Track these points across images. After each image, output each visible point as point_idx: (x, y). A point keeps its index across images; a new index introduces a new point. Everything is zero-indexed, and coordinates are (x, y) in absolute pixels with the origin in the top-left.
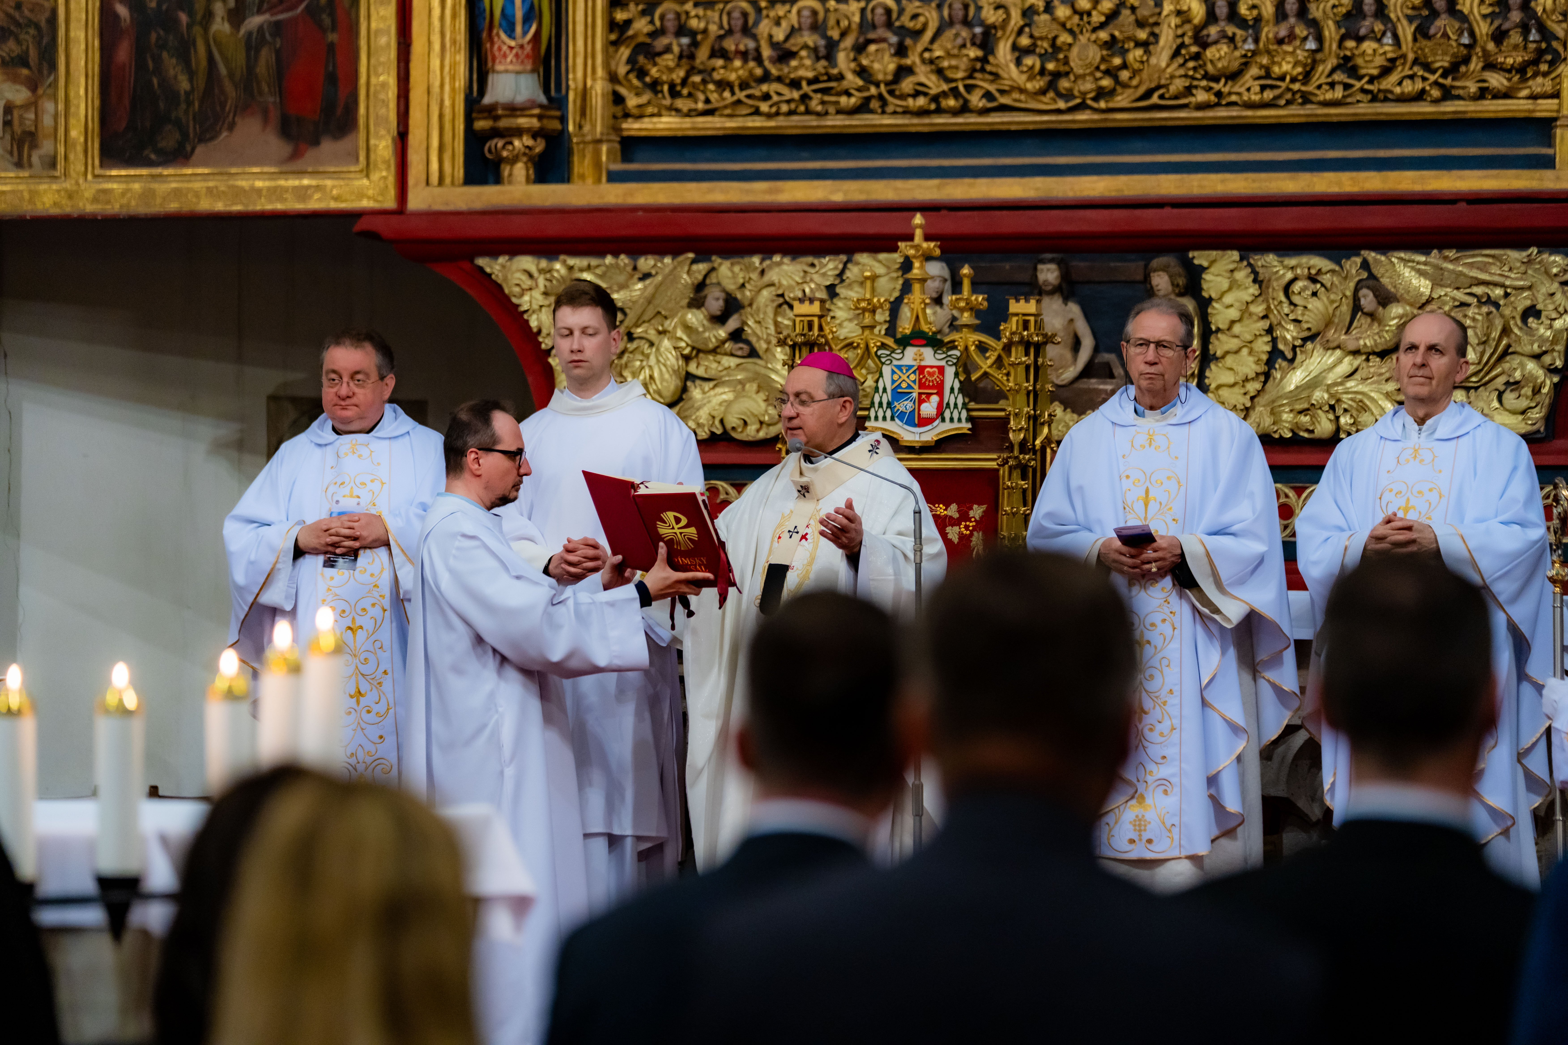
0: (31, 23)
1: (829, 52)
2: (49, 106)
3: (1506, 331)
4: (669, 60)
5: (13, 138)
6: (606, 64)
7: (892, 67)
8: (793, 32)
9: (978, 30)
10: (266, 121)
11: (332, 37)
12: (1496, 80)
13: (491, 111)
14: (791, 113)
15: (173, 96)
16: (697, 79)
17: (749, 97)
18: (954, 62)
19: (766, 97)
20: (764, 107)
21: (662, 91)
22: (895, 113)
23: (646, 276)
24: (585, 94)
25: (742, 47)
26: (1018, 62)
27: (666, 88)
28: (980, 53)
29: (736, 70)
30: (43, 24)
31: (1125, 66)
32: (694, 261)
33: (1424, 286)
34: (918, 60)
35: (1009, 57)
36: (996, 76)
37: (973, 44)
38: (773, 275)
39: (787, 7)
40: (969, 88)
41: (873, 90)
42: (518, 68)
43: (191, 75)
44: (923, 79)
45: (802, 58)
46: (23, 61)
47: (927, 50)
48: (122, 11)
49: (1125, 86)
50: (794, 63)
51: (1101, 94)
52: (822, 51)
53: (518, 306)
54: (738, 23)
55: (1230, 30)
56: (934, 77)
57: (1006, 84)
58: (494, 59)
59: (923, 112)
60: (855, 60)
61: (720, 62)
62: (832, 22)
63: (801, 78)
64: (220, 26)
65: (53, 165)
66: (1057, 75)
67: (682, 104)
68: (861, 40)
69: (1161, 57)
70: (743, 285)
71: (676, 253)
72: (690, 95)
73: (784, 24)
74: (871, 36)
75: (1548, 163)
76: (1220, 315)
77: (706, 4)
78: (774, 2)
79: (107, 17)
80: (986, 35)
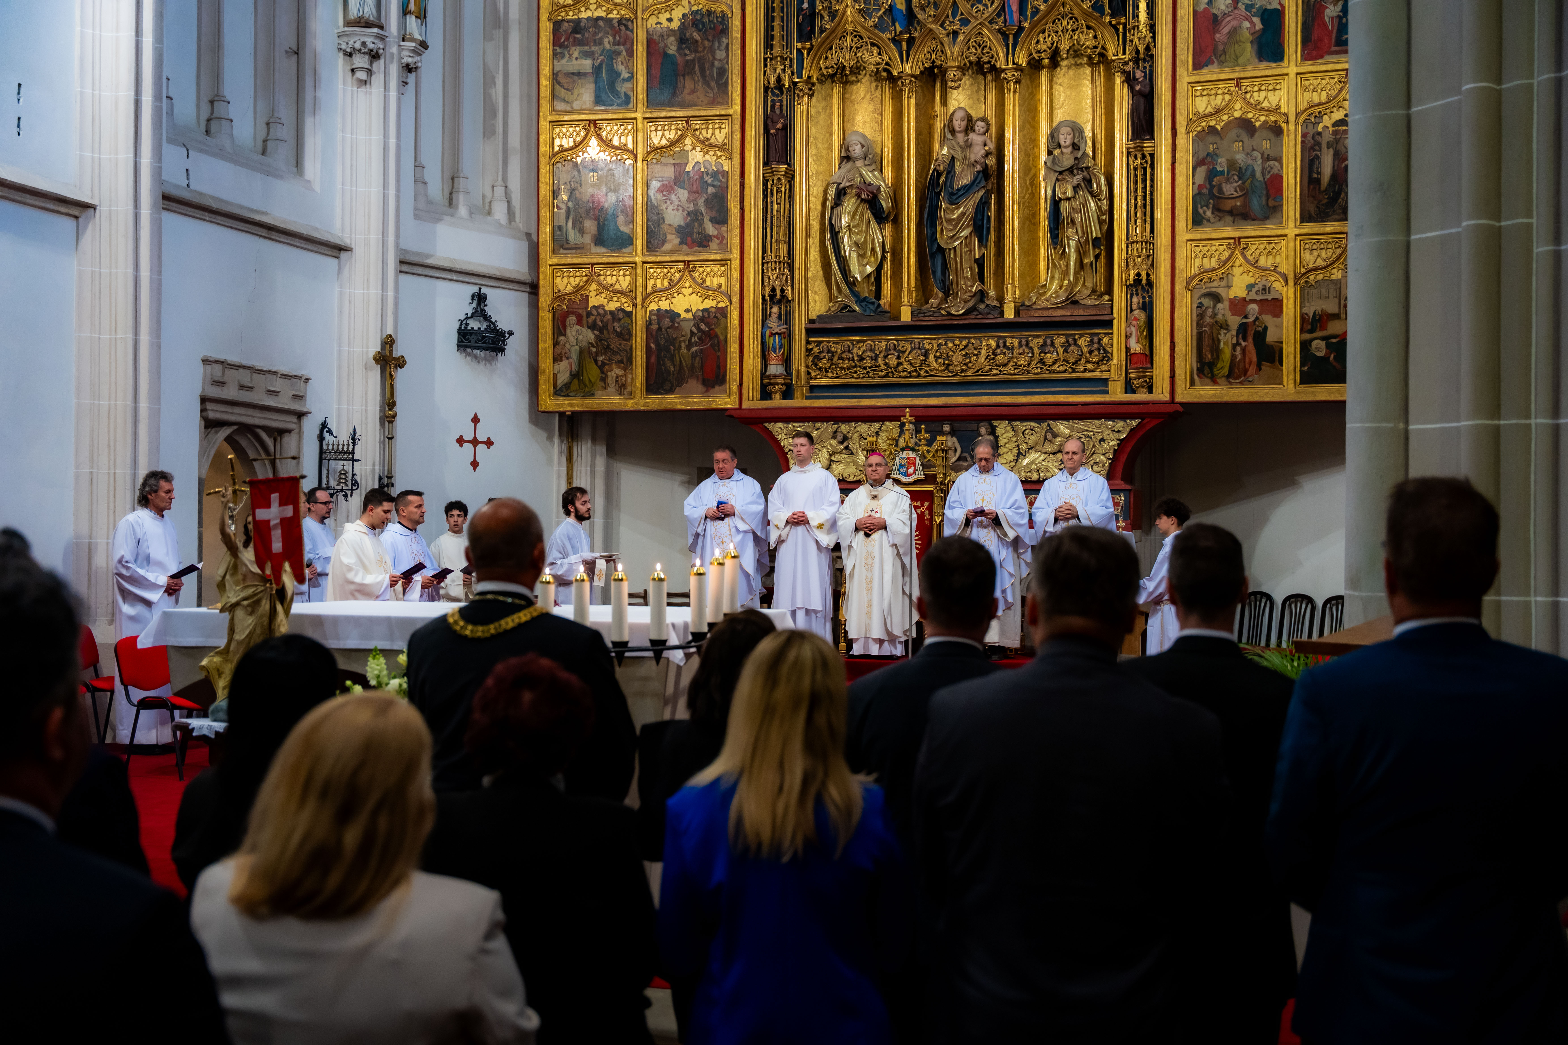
0: (624, 350)
1: (876, 359)
2: (630, 376)
3: (1094, 446)
4: (825, 361)
5: (619, 386)
6: (805, 362)
7: (896, 363)
8: (864, 352)
9: (923, 351)
10: (698, 380)
11: (719, 354)
12: (1089, 366)
13: (769, 377)
14: (863, 377)
15: (669, 373)
16: (834, 367)
17: (850, 372)
18: (915, 361)
19: (856, 372)
20: (855, 376)
21: (823, 371)
22: (897, 377)
23: (818, 429)
24: (798, 371)
25: (848, 357)
26: (936, 361)
27: (824, 369)
28: (924, 358)
29: (846, 364)
30: (628, 350)
31: (970, 362)
32: (833, 425)
33: (1068, 432)
34: (904, 361)
35: (933, 359)
36: (929, 366)
37: (922, 355)
38: (858, 429)
39: (862, 344)
40: (920, 369)
41: (890, 370)
42: (777, 363)
43: (674, 366)
44: (906, 367)
45: (867, 360)
46: (621, 362)
47: (907, 357)
48: (653, 346)
49: (970, 368)
50: (864, 361)
51: (963, 371)
52: (873, 358)
53: (777, 438)
54: (847, 349)
55: (1004, 350)
56: (909, 366)
57: (932, 368)
58: (769, 361)
59: (906, 377)
60: (884, 360)
61: (841, 361)
62: (876, 348)
63: (867, 367)
64: (684, 350)
65: (631, 394)
66: (948, 365)
67: (829, 375)
69: (982, 359)
70: (849, 432)
71: (827, 422)
72: (831, 372)
73: (861, 349)
74: (889, 353)
75: (1107, 392)
76: (1002, 441)
77: (836, 343)
78: (858, 342)
79: (648, 348)
80: (926, 352)
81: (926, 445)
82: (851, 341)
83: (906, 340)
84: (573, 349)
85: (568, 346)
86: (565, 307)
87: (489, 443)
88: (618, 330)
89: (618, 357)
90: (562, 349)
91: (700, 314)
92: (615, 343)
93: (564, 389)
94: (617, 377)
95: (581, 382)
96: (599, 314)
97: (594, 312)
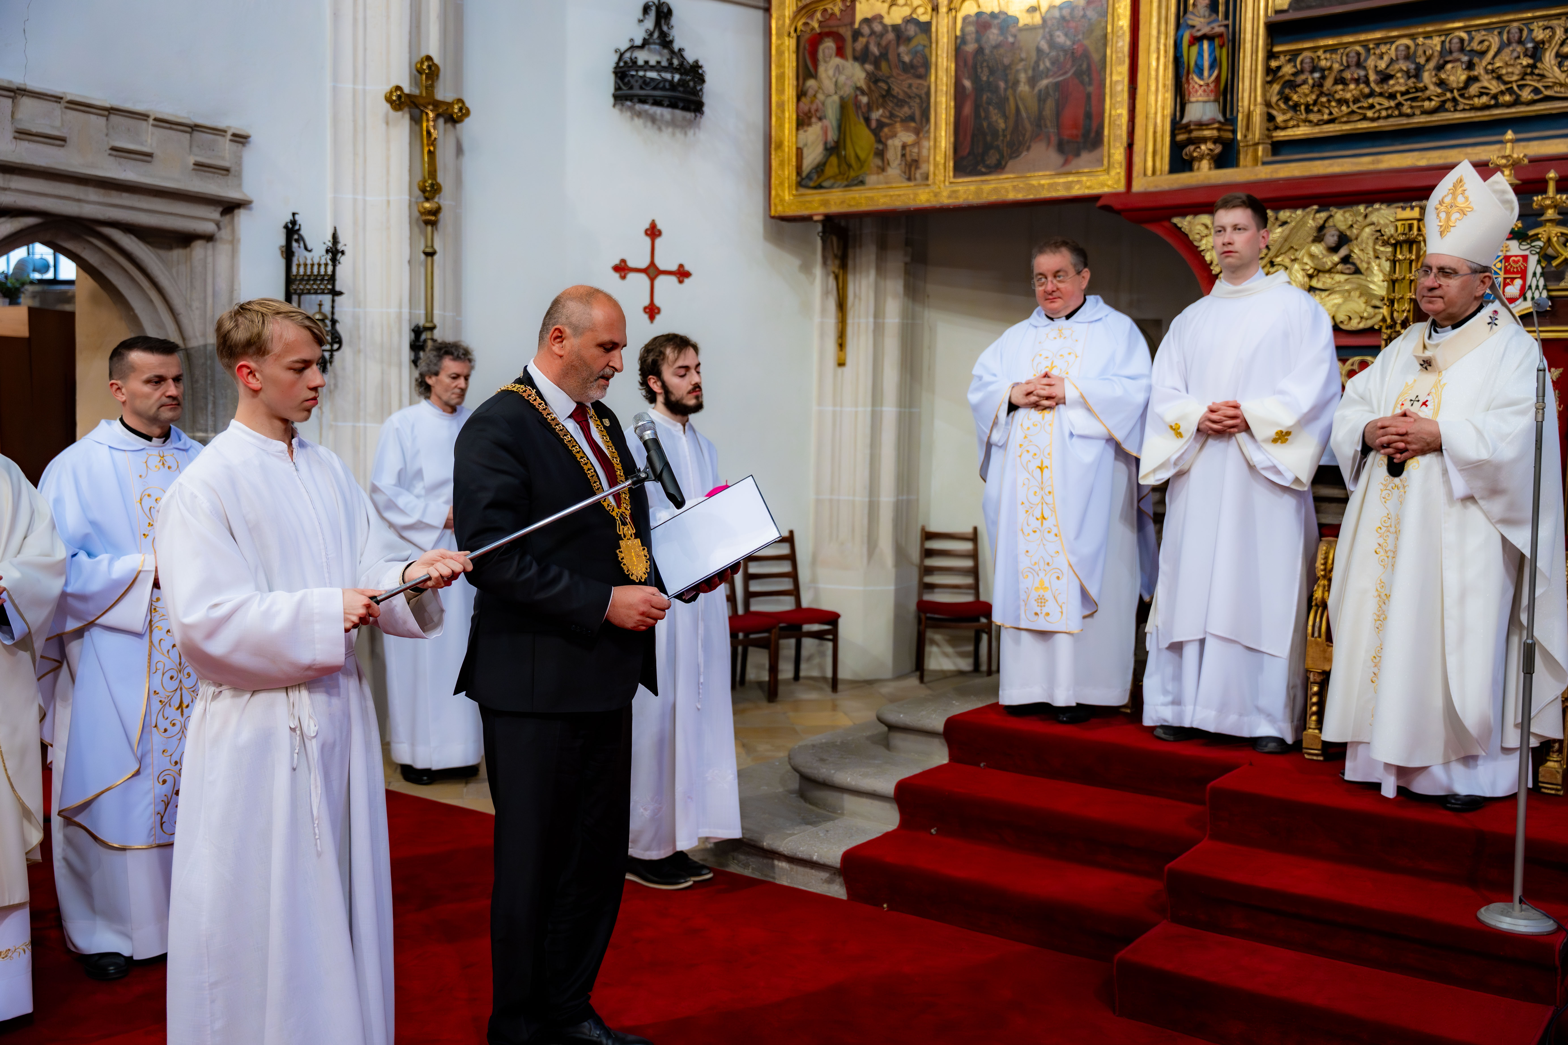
0: (916, 96)
1: (1417, 74)
2: (926, 144)
4: (1305, 89)
5: (906, 164)
6: (1264, 96)
7: (1463, 77)
8: (1392, 61)
9: (1530, 45)
10: (1049, 143)
11: (1089, 89)
13: (1187, 128)
14: (1388, 117)
15: (995, 133)
16: (1324, 99)
17: (1359, 108)
18: (1510, 70)
19: (1372, 107)
20: (1370, 114)
21: (1300, 111)
22: (1464, 110)
23: (1284, 223)
24: (1249, 116)
25: (1356, 76)
26: (1560, 65)
27: (1303, 107)
28: (1531, 61)
29: (1351, 91)
30: (924, 96)
32: (1318, 211)
34: (1482, 72)
35: (1553, 62)
36: (1542, 76)
37: (1526, 55)
38: (1374, 218)
39: (1388, 46)
41: (1449, 95)
42: (1205, 99)
43: (1006, 118)
44: (1486, 84)
45: (1397, 78)
46: (912, 118)
47: (1490, 63)
48: (967, 83)
50: (1391, 82)
52: (1413, 72)
53: (1197, 247)
54: (1354, 60)
56: (1494, 82)
57: (1550, 81)
58: (1189, 93)
59: (1485, 107)
60: (1436, 75)
61: (1340, 87)
62: (1420, 52)
63: (1397, 92)
64: (1023, 88)
65: (927, 177)
67: (1314, 117)
68: (1441, 62)
70: (1352, 226)
71: (1304, 207)
72: (1319, 111)
73: (1386, 58)
74: (1449, 58)
77: (1332, 50)
78: (1379, 43)
79: (959, 87)
80: (1535, 48)
81: (1559, 223)
82: (1364, 44)
83: (1488, 28)
84: (829, 101)
85: (821, 97)
86: (816, 25)
87: (682, 274)
88: (907, 59)
89: (906, 111)
90: (812, 102)
91: (1057, 13)
92: (901, 85)
93: (815, 177)
94: (904, 147)
95: (844, 162)
96: (873, 33)
97: (866, 30)
